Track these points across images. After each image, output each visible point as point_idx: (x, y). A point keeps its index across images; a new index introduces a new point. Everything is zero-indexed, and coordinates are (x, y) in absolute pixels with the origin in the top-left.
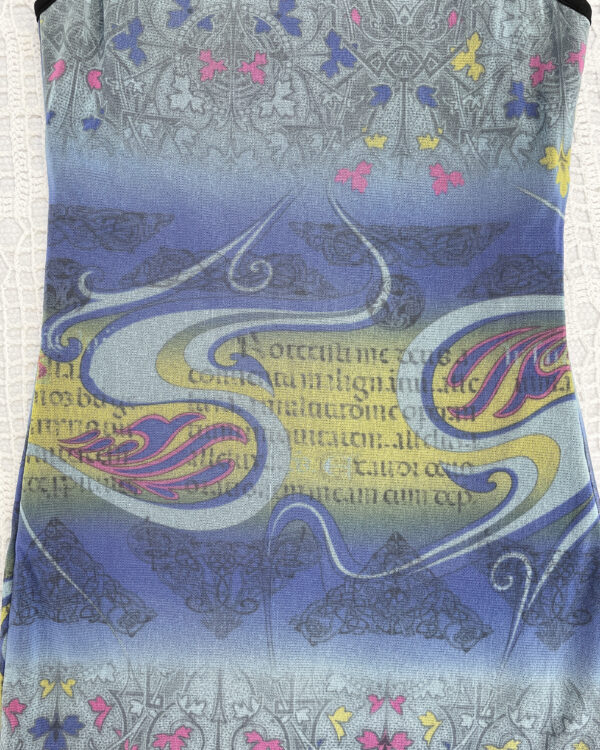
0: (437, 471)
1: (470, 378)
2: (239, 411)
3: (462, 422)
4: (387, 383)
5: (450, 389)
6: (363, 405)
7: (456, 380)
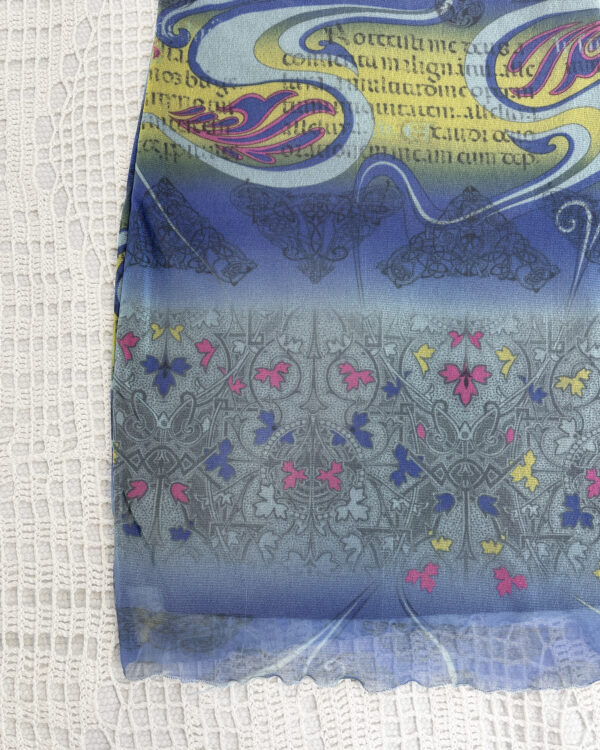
0: (503, 137)
1: (527, 65)
2: (328, 89)
3: (523, 99)
4: (456, 69)
5: (510, 74)
6: (436, 85)
7: (515, 67)
